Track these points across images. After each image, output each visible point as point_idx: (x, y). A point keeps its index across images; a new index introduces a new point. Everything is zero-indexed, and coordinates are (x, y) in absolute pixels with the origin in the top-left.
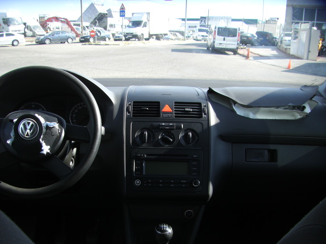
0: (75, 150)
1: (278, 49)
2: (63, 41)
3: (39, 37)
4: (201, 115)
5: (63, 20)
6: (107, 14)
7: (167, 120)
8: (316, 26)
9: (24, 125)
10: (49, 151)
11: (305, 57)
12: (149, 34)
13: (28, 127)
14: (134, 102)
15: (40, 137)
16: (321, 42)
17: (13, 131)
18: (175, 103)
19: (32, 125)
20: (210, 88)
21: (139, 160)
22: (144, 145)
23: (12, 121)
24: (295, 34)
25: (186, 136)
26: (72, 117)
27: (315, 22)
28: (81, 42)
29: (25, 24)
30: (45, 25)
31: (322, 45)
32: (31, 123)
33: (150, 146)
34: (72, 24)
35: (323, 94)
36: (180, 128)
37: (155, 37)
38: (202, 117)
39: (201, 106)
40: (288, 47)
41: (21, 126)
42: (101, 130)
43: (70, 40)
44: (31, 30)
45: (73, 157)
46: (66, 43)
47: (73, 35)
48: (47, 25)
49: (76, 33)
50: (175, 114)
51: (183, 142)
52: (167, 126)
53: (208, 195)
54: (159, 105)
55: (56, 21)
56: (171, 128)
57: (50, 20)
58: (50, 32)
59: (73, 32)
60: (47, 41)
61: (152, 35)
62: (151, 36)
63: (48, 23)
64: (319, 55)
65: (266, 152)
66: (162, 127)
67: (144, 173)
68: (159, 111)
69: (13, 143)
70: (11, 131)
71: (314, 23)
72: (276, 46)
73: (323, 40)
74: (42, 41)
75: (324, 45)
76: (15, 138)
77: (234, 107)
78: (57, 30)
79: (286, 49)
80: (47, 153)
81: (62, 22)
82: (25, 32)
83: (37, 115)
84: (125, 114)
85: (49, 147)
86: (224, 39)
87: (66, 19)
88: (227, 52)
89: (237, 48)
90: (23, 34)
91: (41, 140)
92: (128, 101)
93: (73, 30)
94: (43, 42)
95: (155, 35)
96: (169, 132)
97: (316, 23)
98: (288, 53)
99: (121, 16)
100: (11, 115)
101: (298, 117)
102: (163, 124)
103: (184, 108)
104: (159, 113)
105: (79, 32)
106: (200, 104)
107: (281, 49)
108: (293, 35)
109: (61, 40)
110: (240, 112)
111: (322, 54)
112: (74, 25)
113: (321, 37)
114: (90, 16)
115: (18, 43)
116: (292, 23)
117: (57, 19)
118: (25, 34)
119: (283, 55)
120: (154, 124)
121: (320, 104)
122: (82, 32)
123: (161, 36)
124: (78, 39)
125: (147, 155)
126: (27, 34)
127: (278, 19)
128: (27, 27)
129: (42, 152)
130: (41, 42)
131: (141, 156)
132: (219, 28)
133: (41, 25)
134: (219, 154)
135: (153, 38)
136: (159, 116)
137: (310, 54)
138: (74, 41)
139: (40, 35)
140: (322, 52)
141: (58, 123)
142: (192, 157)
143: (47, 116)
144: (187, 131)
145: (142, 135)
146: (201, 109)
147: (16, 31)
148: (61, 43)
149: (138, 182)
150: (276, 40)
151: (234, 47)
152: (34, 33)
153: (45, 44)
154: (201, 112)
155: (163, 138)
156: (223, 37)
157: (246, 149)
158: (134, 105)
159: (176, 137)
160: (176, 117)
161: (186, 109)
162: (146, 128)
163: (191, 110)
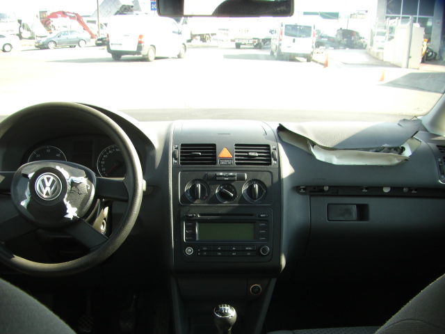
0: (106, 209)
1: (367, 53)
2: (73, 44)
3: (39, 39)
4: (270, 160)
5: (73, 15)
6: (132, 7)
7: (225, 169)
8: (419, 22)
9: (43, 181)
10: (76, 215)
11: (404, 65)
12: (191, 34)
13: (48, 184)
14: (182, 145)
15: (64, 197)
16: (425, 43)
17: (28, 189)
18: (236, 145)
19: (54, 181)
20: (280, 125)
21: (191, 222)
22: (196, 202)
23: (26, 176)
24: (390, 33)
25: (251, 189)
26: (100, 164)
27: (418, 16)
28: (98, 45)
29: (20, 21)
30: (48, 23)
31: (428, 48)
32: (52, 178)
33: (204, 203)
34: (85, 20)
35: (428, 128)
36: (242, 179)
37: (199, 38)
38: (270, 164)
39: (269, 149)
40: (380, 51)
41: (38, 183)
42: (142, 184)
43: (82, 43)
44: (28, 30)
45: (105, 219)
46: (77, 46)
47: (86, 35)
48: (50, 23)
49: (91, 33)
50: (236, 160)
51: (247, 198)
52: (226, 177)
53: (280, 266)
54: (215, 149)
55: (62, 16)
56: (232, 180)
57: (54, 15)
58: (55, 33)
59: (86, 32)
60: (51, 45)
61: (196, 35)
62: (193, 36)
63: (51, 19)
64: (423, 61)
65: (354, 208)
66: (220, 178)
67: (197, 239)
68: (215, 156)
69: (29, 205)
70: (25, 189)
71: (416, 18)
72: (365, 49)
73: (429, 41)
74: (43, 45)
75: (430, 47)
76: (32, 198)
77: (312, 150)
78: (65, 29)
79: (378, 54)
80: (74, 217)
81: (71, 17)
82: (20, 33)
83: (58, 168)
84: (171, 161)
85: (76, 209)
86: (294, 41)
87: (77, 14)
88: (298, 58)
89: (312, 53)
90: (17, 35)
91: (65, 200)
92: (174, 144)
93: (85, 28)
94: (46, 46)
95: (200, 35)
96: (228, 184)
97: (419, 18)
98: (381, 58)
99: (152, 9)
100: (24, 167)
101: (396, 161)
102: (221, 174)
103: (248, 152)
104: (215, 160)
105: (95, 32)
106: (268, 146)
107: (371, 53)
108: (387, 34)
109: (71, 42)
110: (320, 156)
111: (426, 60)
112: (88, 22)
113: (425, 37)
114: (109, 10)
115: (11, 47)
116: (387, 17)
117: (64, 14)
118: (20, 36)
119: (373, 61)
120: (210, 173)
121: (424, 144)
122: (98, 32)
123: (207, 36)
124: (93, 42)
125: (201, 215)
126: (22, 35)
127: (367, 12)
128: (23, 26)
129: (66, 216)
130: (43, 47)
131: (193, 216)
132: (286, 26)
133: (42, 22)
134: (294, 212)
135: (196, 39)
136: (215, 164)
137: (410, 60)
138: (88, 44)
139: (41, 37)
140: (427, 57)
141: (86, 177)
142: (259, 216)
143: (71, 168)
144: (252, 182)
145: (194, 189)
146: (269, 153)
147: (7, 31)
148: (71, 47)
149: (189, 251)
150: (364, 42)
151: (308, 52)
152: (33, 33)
153: (48, 48)
154: (270, 156)
155: (221, 193)
156: (292, 38)
157: (328, 205)
158: (182, 149)
159: (238, 191)
160: (237, 164)
161: (250, 154)
162: (199, 180)
163: (257, 154)
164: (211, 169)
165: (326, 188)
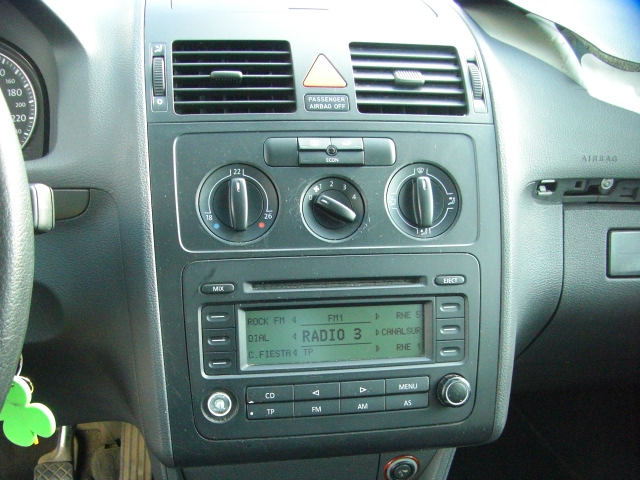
7: (327, 126)
14: (178, 46)
18: (353, 46)
21: (223, 311)
25: (410, 194)
33: (261, 245)
36: (381, 160)
38: (465, 110)
39: (456, 62)
50: (359, 94)
52: (330, 152)
54: (288, 58)
56: (349, 162)
66: (312, 158)
67: (244, 365)
84: (143, 100)
92: (150, 41)
96: (341, 177)
102: (314, 143)
103: (392, 71)
104: (293, 95)
106: (451, 53)
120: (276, 142)
131: (226, 292)
136: (293, 107)
145: (225, 196)
146: (457, 72)
149: (219, 405)
155: (316, 207)
157: (610, 231)
158: (176, 58)
159: (369, 200)
160: (363, 108)
161: (401, 76)
162: (241, 164)
163: (422, 78)
164: (278, 126)
165: (607, 185)
